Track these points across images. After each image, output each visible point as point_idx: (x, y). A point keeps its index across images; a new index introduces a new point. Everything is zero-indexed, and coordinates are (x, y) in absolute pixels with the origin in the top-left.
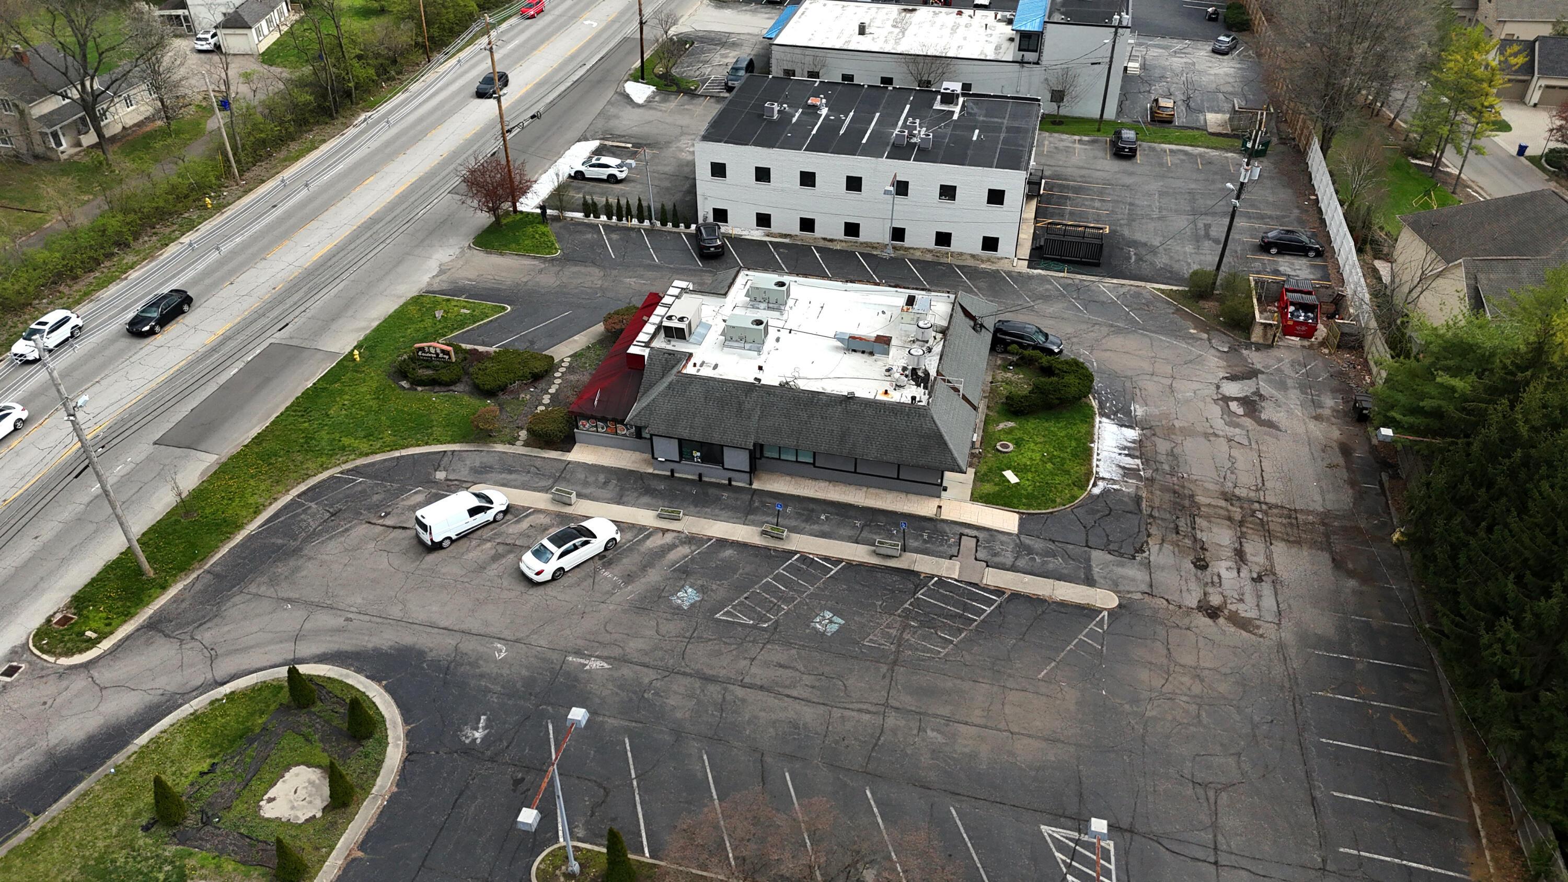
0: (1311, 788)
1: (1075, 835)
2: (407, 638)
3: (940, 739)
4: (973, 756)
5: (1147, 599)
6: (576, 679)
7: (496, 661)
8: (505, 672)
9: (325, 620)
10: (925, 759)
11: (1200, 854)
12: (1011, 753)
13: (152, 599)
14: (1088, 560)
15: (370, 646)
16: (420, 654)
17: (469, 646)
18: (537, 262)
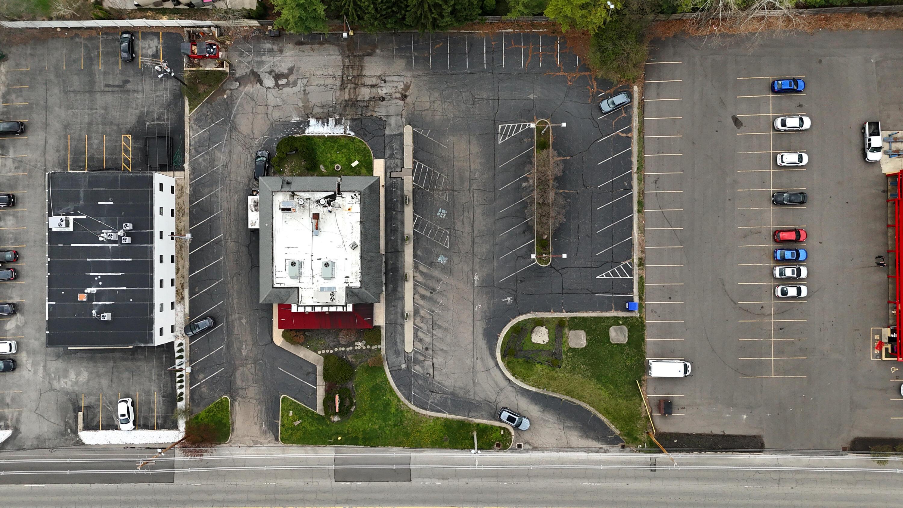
0: (466, 73)
1: (499, 135)
2: (481, 336)
3: (477, 173)
4: (481, 163)
5: (404, 116)
6: (483, 281)
7: (482, 307)
8: (485, 302)
9: (479, 366)
10: (486, 176)
11: (497, 103)
12: (477, 153)
13: (484, 425)
14: (391, 135)
15: (485, 346)
16: (485, 330)
17: (478, 317)
18: (237, 404)
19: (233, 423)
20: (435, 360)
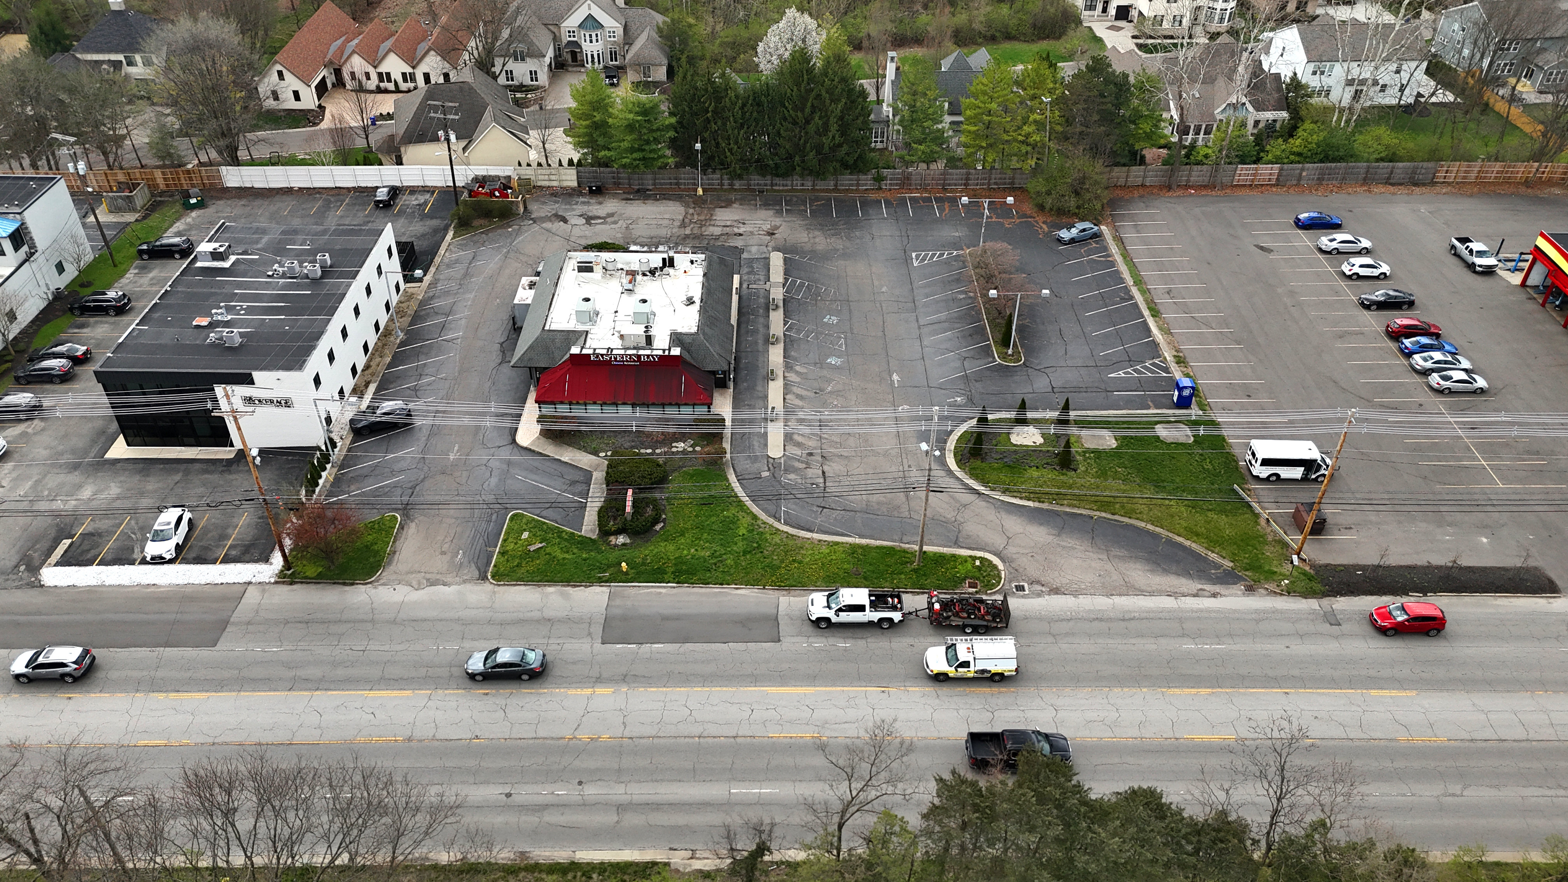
0: (860, 221)
1: (915, 260)
3: (886, 288)
4: (889, 281)
5: (770, 246)
10: (898, 290)
11: (906, 238)
12: (883, 273)
13: (935, 554)
14: (752, 259)
18: (413, 525)
19: (395, 552)
20: (826, 468)
